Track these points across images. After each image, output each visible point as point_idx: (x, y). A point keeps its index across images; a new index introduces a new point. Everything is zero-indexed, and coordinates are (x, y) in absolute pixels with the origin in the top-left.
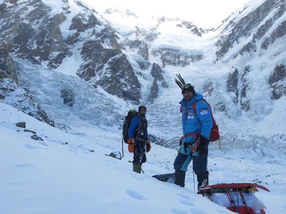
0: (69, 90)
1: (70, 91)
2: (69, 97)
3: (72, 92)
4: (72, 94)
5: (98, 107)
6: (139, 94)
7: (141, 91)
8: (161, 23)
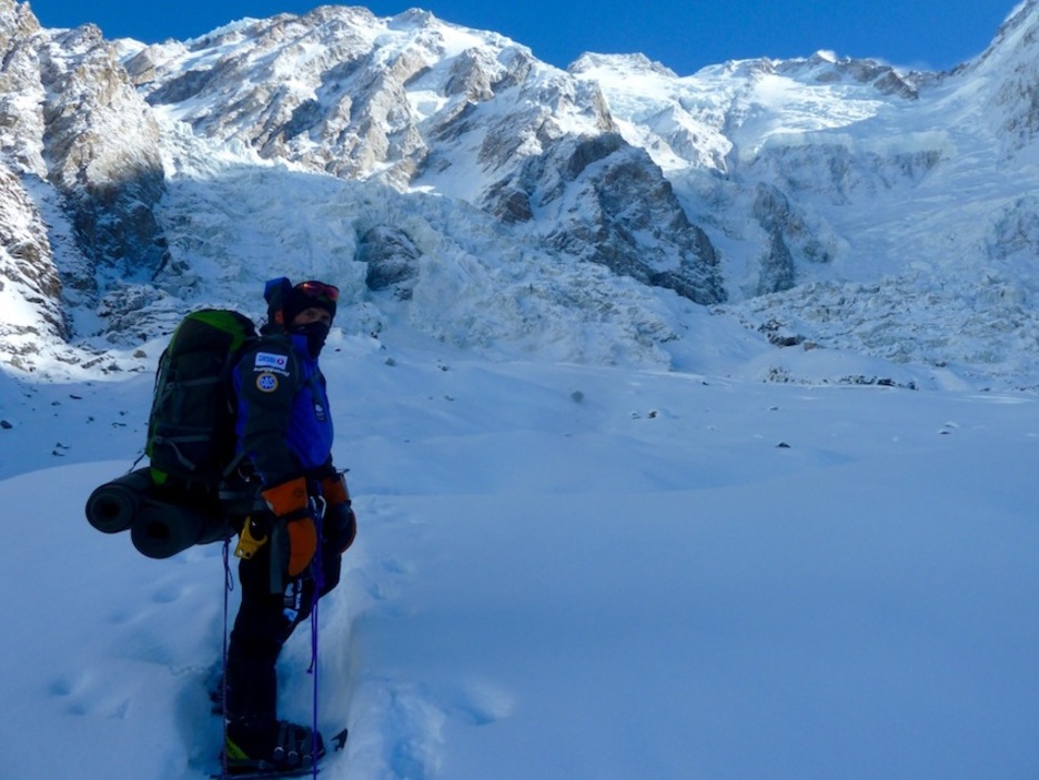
0: (402, 232)
1: (403, 237)
2: (398, 260)
3: (412, 241)
4: (411, 247)
5: (531, 288)
6: (715, 287)
7: (723, 275)
8: (761, 79)
